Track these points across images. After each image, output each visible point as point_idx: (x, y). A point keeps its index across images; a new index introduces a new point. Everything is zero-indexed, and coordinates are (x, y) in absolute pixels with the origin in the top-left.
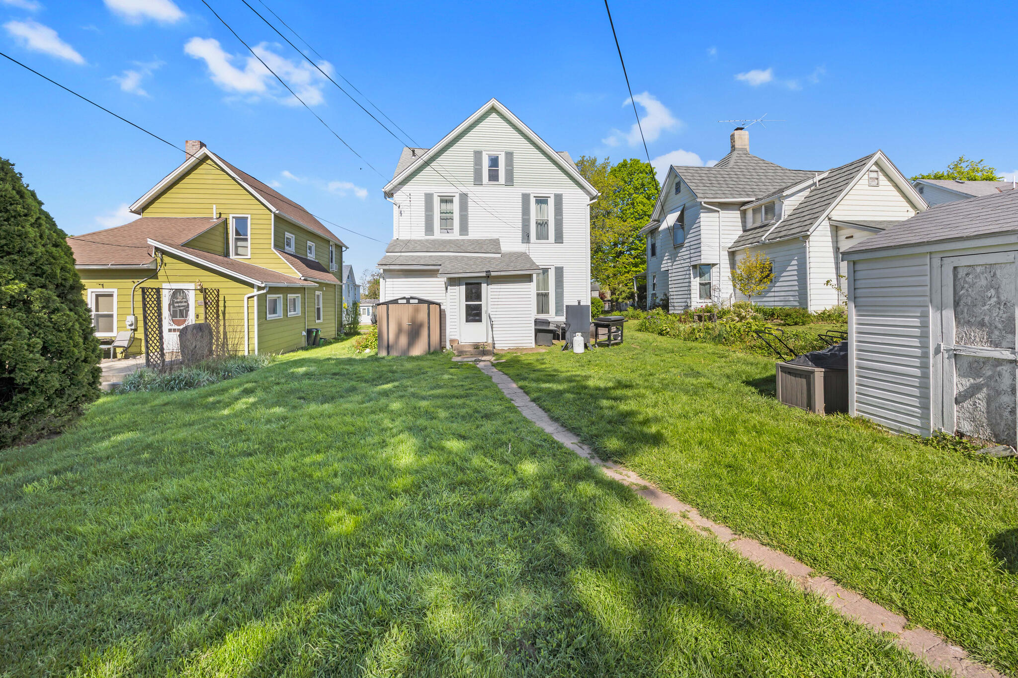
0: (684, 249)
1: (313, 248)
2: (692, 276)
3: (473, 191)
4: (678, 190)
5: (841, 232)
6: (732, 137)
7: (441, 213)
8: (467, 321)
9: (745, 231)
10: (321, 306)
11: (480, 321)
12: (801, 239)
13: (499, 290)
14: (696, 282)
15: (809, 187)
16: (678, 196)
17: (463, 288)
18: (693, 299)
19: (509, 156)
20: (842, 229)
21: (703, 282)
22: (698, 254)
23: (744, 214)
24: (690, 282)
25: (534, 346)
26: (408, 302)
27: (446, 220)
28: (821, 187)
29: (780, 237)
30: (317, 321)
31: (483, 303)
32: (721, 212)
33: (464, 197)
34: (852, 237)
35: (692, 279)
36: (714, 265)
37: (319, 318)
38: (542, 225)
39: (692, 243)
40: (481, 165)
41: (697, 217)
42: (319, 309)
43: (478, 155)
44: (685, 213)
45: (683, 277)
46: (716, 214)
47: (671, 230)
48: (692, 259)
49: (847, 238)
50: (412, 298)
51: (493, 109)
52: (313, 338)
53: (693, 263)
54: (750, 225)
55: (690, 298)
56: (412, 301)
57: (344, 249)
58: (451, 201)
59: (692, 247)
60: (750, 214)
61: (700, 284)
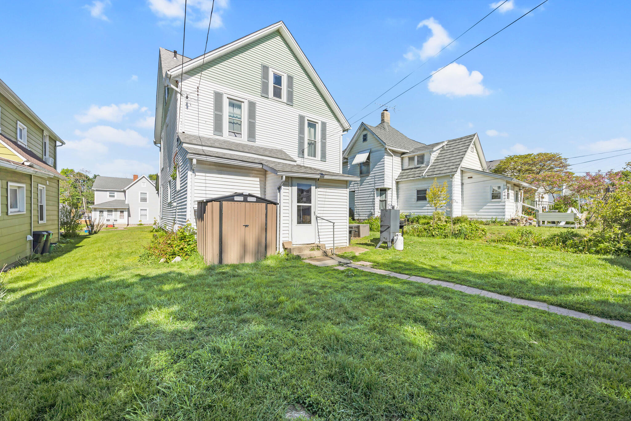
0: (368, 178)
1: (25, 132)
2: (376, 195)
3: (260, 102)
4: (365, 139)
5: (464, 175)
6: (383, 115)
7: (229, 116)
8: (299, 222)
9: (402, 170)
10: (44, 203)
11: (309, 222)
12: (451, 176)
13: (325, 193)
14: (377, 199)
15: (440, 148)
16: (365, 143)
17: (295, 189)
18: (376, 210)
19: (290, 78)
20: (466, 172)
21: (381, 199)
22: (383, 181)
23: (402, 159)
24: (374, 199)
25: (348, 245)
26: (245, 201)
27: (235, 124)
28: (447, 149)
29: (436, 174)
30: (40, 222)
31: (312, 205)
32: (394, 157)
33: (252, 105)
34: (472, 177)
35: (376, 197)
36: (389, 189)
37: (42, 219)
38: (312, 144)
39: (376, 174)
40: (267, 79)
41: (382, 157)
42: (41, 207)
43: (265, 69)
44: (371, 155)
45: (369, 195)
46: (391, 158)
47: (361, 164)
48: (376, 185)
49: (468, 178)
50: (250, 195)
51: (278, 32)
52: (42, 244)
53: (376, 187)
54: (406, 166)
55: (374, 209)
56: (249, 199)
57: (58, 143)
58: (240, 107)
59: (376, 177)
60: (406, 160)
61: (380, 201)
